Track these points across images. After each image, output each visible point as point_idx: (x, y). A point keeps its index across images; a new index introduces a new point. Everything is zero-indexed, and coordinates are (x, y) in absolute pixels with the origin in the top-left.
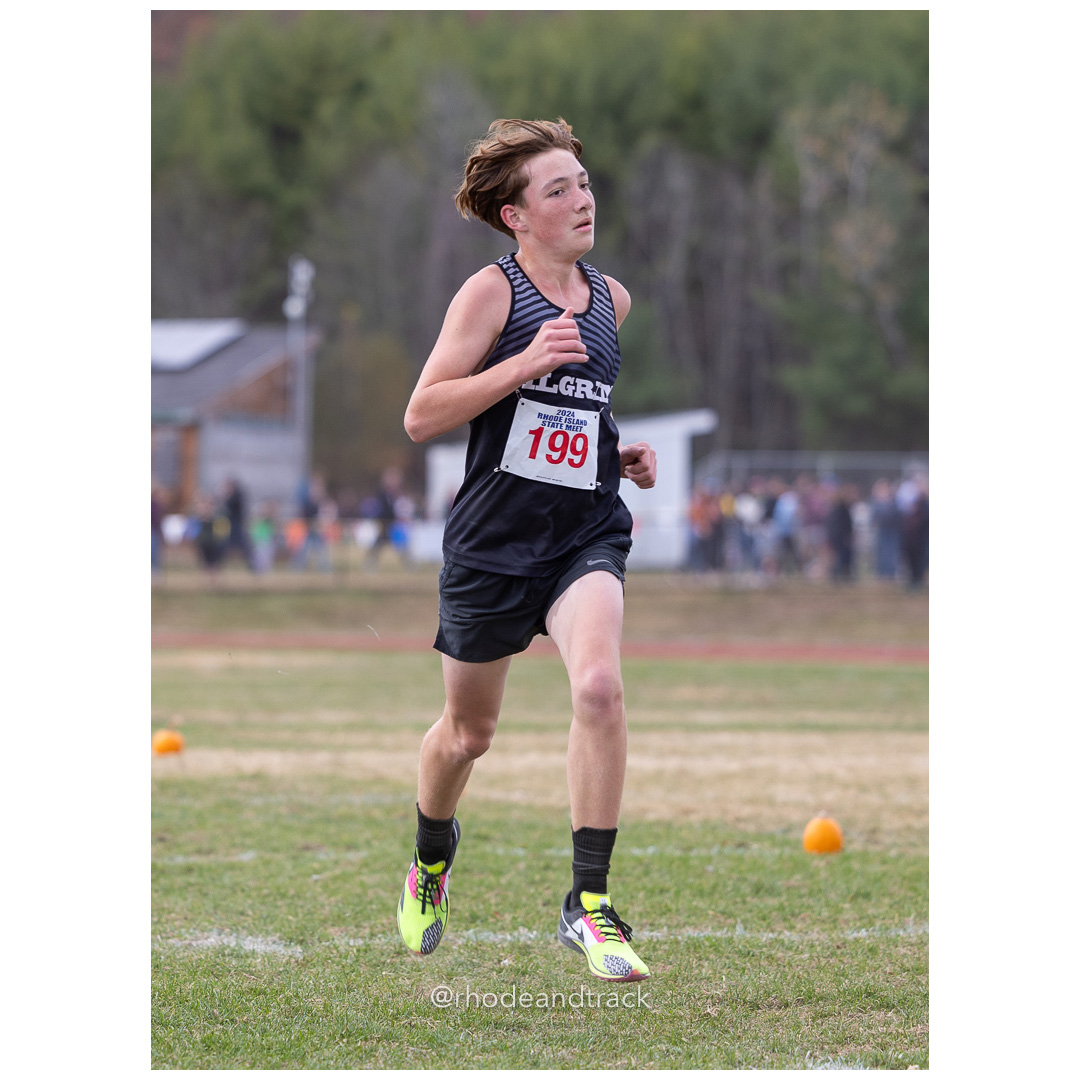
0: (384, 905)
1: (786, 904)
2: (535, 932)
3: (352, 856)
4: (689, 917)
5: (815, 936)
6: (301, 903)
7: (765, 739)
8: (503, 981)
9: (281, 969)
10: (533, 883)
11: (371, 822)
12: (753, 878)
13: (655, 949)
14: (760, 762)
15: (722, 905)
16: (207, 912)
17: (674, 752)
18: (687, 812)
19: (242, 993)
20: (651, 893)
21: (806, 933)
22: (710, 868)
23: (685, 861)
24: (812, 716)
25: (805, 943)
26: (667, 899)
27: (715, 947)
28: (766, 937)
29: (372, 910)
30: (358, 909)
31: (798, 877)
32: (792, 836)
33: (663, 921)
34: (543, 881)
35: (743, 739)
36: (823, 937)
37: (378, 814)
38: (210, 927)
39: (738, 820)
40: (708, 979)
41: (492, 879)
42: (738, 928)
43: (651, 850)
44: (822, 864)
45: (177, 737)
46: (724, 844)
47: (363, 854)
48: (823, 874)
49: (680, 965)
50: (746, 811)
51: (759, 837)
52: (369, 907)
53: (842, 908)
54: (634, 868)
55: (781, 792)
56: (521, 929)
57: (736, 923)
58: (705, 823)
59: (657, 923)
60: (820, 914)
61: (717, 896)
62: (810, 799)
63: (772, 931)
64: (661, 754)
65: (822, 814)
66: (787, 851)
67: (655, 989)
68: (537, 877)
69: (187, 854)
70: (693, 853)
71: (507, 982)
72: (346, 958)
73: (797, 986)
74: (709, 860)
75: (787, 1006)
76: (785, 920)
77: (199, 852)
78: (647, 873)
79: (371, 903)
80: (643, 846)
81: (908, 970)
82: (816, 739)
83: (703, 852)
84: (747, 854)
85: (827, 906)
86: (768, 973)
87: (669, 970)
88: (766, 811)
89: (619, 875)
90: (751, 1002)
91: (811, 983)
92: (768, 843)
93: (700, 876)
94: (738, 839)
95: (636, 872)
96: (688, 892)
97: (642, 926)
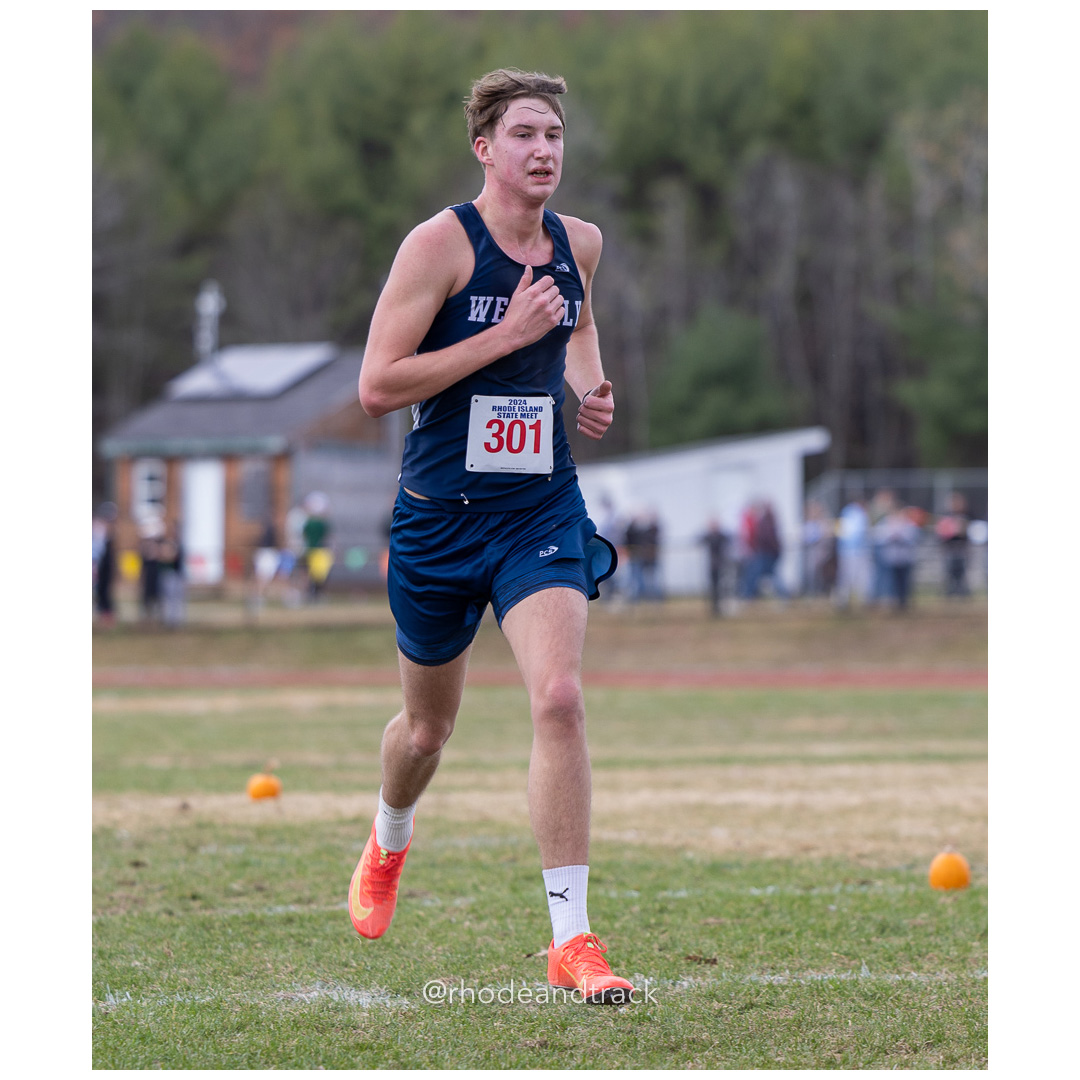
0: (493, 953)
1: (912, 943)
2: (651, 979)
3: (459, 902)
4: (812, 958)
5: (942, 977)
6: (406, 952)
7: (886, 771)
8: (619, 1030)
9: (388, 1023)
10: (648, 926)
11: (478, 866)
12: (877, 917)
13: (777, 994)
14: (882, 795)
15: (846, 946)
16: (309, 964)
17: (793, 786)
18: (807, 849)
19: (348, 1049)
20: (772, 934)
21: (934, 973)
22: (833, 907)
23: (806, 900)
24: (935, 745)
25: (933, 984)
26: (788, 940)
27: (841, 990)
28: (893, 978)
29: (481, 958)
30: (466, 958)
31: (924, 915)
32: (916, 872)
33: (785, 964)
34: (659, 924)
35: (864, 771)
36: (952, 977)
37: (484, 857)
38: (313, 979)
39: (861, 856)
40: (834, 1023)
41: (606, 924)
42: (863, 969)
43: (770, 890)
44: (949, 901)
45: (274, 781)
46: (846, 882)
47: (472, 899)
48: (951, 911)
49: (803, 1010)
50: (869, 847)
51: (882, 874)
52: (478, 955)
53: (971, 947)
54: (753, 909)
55: (905, 826)
56: (637, 975)
57: (861, 964)
58: (827, 859)
59: (778, 966)
60: (948, 953)
61: (840, 937)
62: (935, 833)
63: (899, 972)
64: (779, 788)
65: (948, 848)
66: (913, 888)
67: (778, 1036)
68: (653, 921)
69: (286, 904)
70: (815, 892)
71: (623, 1031)
72: (455, 1010)
73: (926, 1028)
74: (832, 898)
75: (916, 1051)
76: (912, 960)
77: (299, 901)
78: (766, 914)
79: (480, 951)
80: (762, 886)
82: (940, 770)
83: (825, 891)
84: (870, 892)
85: (956, 944)
86: (895, 1016)
87: (791, 1016)
88: (890, 846)
89: (738, 917)
90: (879, 1047)
91: (941, 1026)
92: (892, 880)
93: (822, 916)
94: (861, 877)
95: (755, 914)
96: (810, 933)
97: (763, 970)
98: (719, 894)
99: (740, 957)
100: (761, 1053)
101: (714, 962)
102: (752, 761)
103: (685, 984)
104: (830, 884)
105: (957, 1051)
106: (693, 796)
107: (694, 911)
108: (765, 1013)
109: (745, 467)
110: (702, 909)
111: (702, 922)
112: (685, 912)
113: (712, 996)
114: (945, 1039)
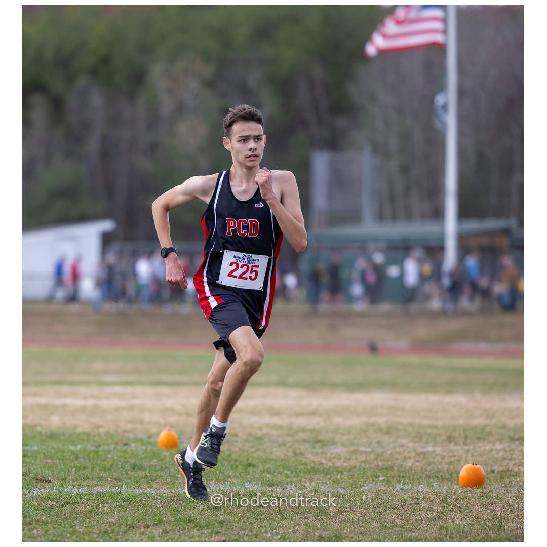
1: (148, 474)
4: (98, 481)
5: (163, 491)
7: (139, 390)
12: (131, 461)
13: (80, 498)
14: (137, 402)
15: (115, 475)
17: (92, 396)
18: (98, 427)
20: (79, 469)
21: (159, 490)
22: (110, 456)
23: (96, 452)
24: (164, 378)
25: (158, 495)
26: (87, 472)
27: (112, 497)
28: (138, 491)
31: (154, 461)
32: (152, 440)
33: (85, 483)
35: (127, 390)
36: (168, 491)
39: (125, 431)
40: (108, 513)
42: (123, 487)
43: (79, 447)
44: (167, 454)
46: (117, 444)
48: (168, 459)
49: (93, 506)
50: (129, 427)
51: (135, 440)
53: (178, 477)
54: (70, 456)
55: (147, 417)
57: (123, 484)
58: (108, 433)
59: (81, 484)
60: (166, 480)
61: (113, 470)
62: (162, 421)
63: (141, 489)
64: (85, 397)
65: (168, 428)
66: (150, 447)
67: (80, 519)
70: (101, 449)
73: (154, 516)
74: (109, 452)
75: (148, 527)
76: (148, 483)
78: (77, 459)
80: (75, 445)
81: (211, 509)
82: (165, 390)
83: (106, 448)
84: (129, 449)
85: (170, 475)
86: (139, 510)
87: (88, 508)
88: (139, 427)
89: (63, 460)
90: (130, 525)
91: (161, 515)
92: (139, 443)
93: (104, 460)
94: (124, 441)
95: (71, 458)
96: (98, 468)
97: (74, 486)
98: (54, 448)
99: (63, 479)
100: (72, 527)
101: (50, 481)
102: (72, 384)
103: (35, 492)
104: (109, 445)
105: (168, 528)
106: (42, 400)
107: (41, 456)
108: (74, 507)
109: (73, 239)
110: (45, 455)
111: (44, 462)
112: (36, 457)
113: (48, 498)
114: (163, 522)
